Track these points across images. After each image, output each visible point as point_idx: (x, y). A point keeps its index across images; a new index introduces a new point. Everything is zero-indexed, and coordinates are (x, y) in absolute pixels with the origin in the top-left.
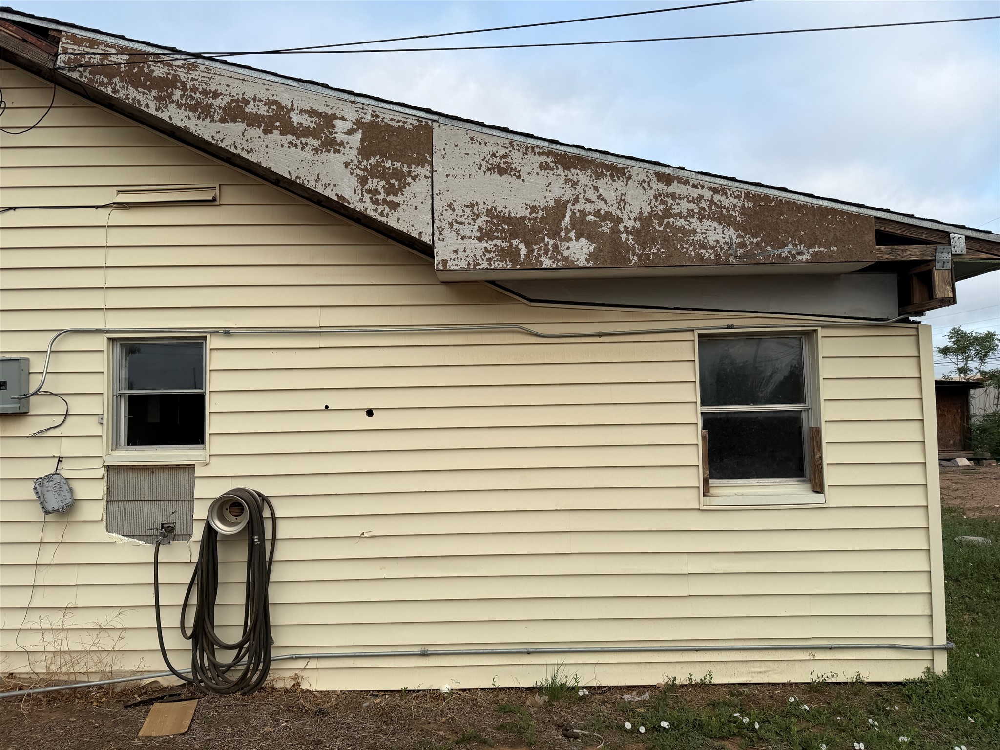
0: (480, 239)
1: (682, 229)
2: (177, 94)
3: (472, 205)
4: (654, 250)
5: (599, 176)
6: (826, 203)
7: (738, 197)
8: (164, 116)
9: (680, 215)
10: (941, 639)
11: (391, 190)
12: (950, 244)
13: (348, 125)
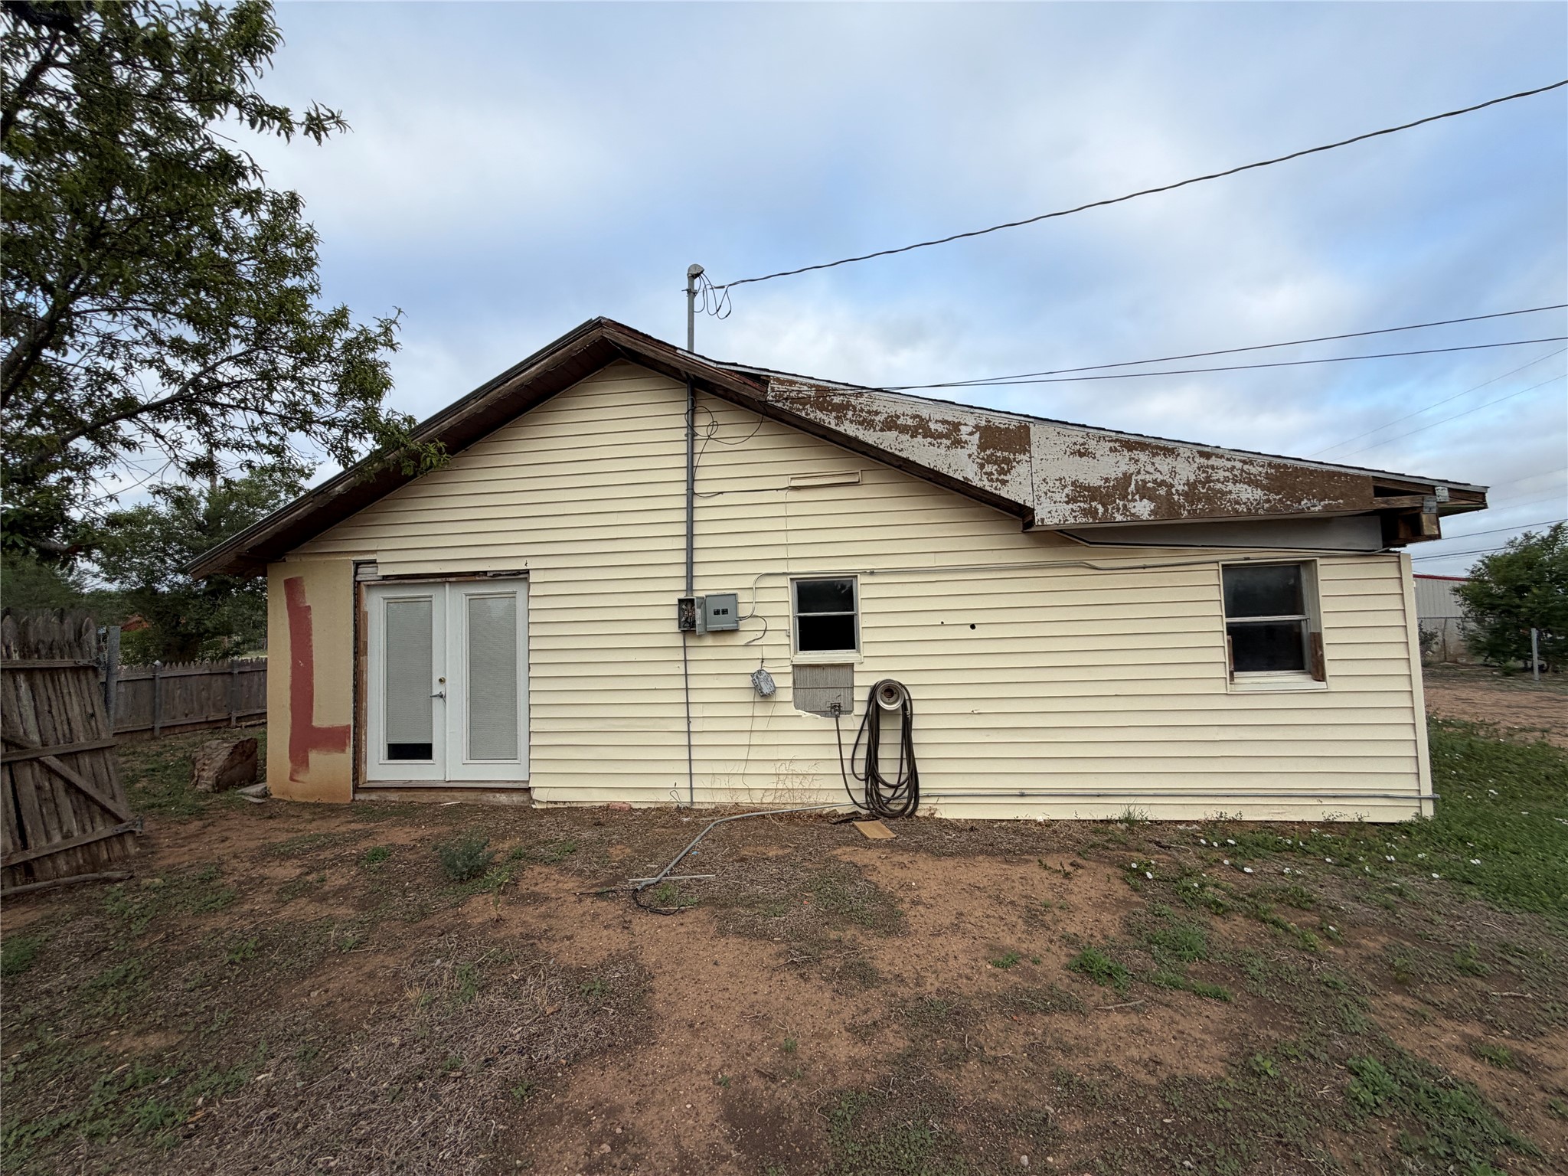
0: (1067, 503)
1: (1220, 491)
2: (850, 413)
3: (1061, 479)
4: (1200, 506)
5: (1155, 455)
6: (1332, 468)
7: (1263, 466)
8: (841, 429)
9: (1218, 480)
10: (1427, 790)
11: (1002, 472)
12: (1435, 494)
13: (970, 429)
